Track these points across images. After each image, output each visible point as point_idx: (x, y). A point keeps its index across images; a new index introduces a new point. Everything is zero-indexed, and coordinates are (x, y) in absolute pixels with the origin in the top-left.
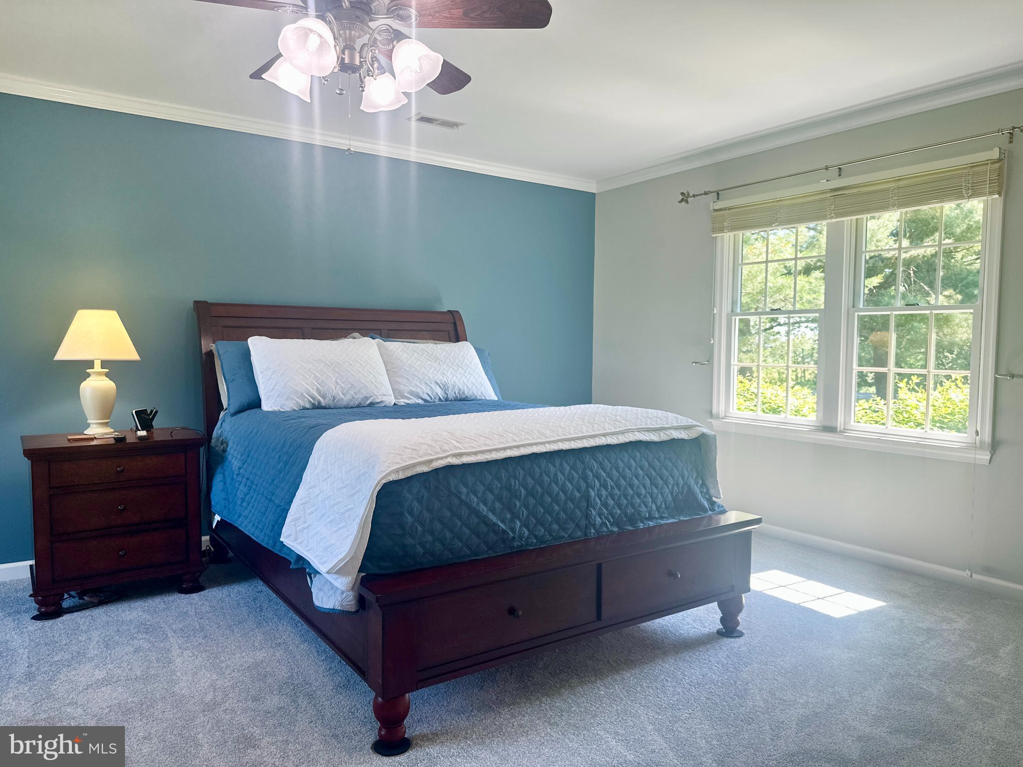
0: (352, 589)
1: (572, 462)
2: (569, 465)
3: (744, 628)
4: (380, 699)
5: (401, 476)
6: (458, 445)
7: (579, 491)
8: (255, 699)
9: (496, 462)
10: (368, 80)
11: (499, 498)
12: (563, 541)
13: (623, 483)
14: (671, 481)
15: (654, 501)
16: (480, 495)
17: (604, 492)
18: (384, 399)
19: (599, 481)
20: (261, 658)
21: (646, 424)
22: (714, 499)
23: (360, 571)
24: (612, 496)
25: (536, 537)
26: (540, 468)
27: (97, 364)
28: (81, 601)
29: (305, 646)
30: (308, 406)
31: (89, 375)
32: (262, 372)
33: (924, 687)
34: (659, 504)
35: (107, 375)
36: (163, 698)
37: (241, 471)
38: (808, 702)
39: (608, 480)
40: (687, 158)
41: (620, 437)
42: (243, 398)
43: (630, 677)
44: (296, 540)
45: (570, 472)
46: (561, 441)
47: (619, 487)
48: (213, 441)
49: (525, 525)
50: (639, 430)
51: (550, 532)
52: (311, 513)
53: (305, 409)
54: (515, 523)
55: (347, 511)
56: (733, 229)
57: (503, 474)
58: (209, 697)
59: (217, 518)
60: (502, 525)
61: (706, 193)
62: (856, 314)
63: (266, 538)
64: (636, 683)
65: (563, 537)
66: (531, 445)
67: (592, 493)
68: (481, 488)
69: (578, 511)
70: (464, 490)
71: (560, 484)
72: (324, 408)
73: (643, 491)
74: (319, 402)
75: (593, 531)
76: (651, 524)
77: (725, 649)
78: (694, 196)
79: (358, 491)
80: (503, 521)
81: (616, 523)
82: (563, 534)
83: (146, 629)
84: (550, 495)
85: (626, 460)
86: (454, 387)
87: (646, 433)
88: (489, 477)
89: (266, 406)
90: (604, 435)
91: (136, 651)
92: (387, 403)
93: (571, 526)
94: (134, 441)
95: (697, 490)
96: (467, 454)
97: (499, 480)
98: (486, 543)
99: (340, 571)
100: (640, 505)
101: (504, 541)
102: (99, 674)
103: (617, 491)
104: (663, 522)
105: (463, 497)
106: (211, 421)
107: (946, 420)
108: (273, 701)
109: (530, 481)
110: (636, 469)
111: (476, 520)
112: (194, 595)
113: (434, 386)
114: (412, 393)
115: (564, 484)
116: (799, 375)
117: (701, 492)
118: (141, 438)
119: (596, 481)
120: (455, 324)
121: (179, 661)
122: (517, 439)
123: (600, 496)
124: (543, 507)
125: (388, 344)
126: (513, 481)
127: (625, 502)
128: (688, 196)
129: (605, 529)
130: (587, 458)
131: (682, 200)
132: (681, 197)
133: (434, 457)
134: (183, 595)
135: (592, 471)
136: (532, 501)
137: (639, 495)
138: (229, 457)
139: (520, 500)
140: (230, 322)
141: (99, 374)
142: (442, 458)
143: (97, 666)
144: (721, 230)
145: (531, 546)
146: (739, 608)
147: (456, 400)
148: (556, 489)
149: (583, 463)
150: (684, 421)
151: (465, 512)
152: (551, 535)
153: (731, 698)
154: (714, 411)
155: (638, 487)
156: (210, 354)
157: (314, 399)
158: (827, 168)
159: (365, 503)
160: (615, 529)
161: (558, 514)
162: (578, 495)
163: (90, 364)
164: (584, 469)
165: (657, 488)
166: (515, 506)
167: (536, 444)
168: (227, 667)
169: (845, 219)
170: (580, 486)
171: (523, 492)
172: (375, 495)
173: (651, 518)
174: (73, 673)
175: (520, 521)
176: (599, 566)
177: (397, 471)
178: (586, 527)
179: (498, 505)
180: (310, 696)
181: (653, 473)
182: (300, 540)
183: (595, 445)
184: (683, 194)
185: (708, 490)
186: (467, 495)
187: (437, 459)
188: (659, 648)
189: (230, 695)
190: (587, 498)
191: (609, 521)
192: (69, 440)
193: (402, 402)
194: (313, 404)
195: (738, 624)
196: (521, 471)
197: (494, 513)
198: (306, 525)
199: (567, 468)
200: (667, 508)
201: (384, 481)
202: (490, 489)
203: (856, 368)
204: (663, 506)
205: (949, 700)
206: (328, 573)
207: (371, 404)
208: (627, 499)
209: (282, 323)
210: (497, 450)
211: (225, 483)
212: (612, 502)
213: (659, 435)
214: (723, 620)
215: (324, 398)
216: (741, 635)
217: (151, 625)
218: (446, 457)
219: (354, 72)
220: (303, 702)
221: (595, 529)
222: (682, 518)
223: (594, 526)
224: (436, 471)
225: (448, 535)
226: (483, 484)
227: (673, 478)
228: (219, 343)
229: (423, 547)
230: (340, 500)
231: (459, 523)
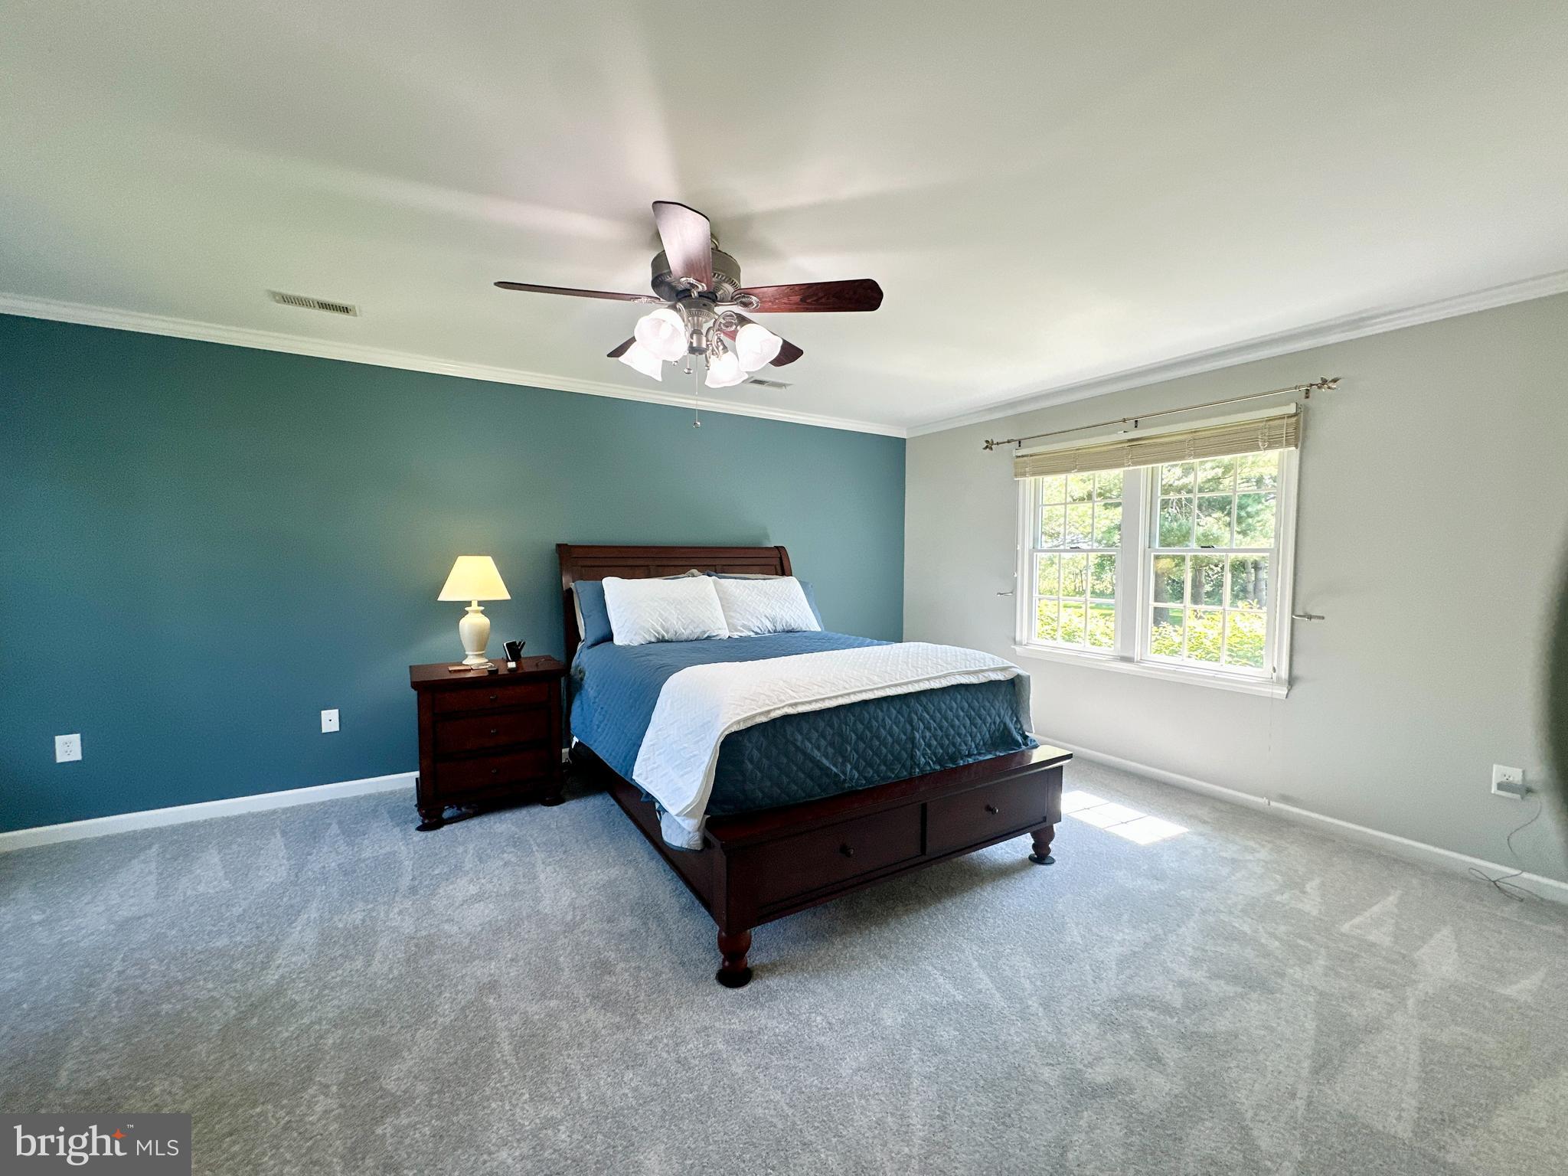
0: (699, 830)
1: (898, 707)
2: (895, 709)
3: (1055, 855)
4: (723, 934)
5: (742, 727)
6: (794, 694)
7: (905, 734)
8: (610, 920)
9: (829, 709)
10: (713, 359)
11: (832, 744)
12: (890, 781)
13: (945, 724)
14: (989, 720)
15: (973, 740)
16: (813, 741)
17: (928, 734)
18: (720, 632)
19: (924, 724)
20: (613, 877)
21: (966, 667)
22: (1027, 733)
23: (706, 813)
24: (935, 737)
25: (865, 778)
26: (869, 713)
27: (475, 604)
28: (459, 812)
29: (652, 864)
30: (653, 640)
31: (467, 613)
32: (614, 610)
33: (1237, 925)
34: (977, 742)
35: (482, 612)
36: (529, 916)
37: (597, 700)
38: (1125, 939)
39: (931, 722)
40: (991, 410)
41: (942, 681)
42: (599, 633)
43: (950, 905)
44: (646, 779)
45: (896, 717)
46: (889, 687)
47: (941, 728)
48: (572, 670)
49: (856, 767)
50: (960, 673)
51: (877, 772)
52: (660, 754)
53: (650, 643)
54: (846, 766)
55: (692, 757)
56: (1034, 474)
57: (835, 721)
58: (569, 917)
59: (576, 740)
60: (834, 769)
61: (1009, 442)
62: (1152, 554)
63: (619, 766)
64: (958, 913)
65: (890, 777)
66: (861, 692)
67: (917, 735)
68: (815, 735)
69: (903, 752)
70: (799, 738)
71: (888, 727)
72: (667, 641)
73: (963, 731)
74: (663, 637)
75: (917, 770)
76: (971, 761)
77: (1038, 877)
78: (998, 444)
79: (702, 739)
80: (835, 765)
81: (939, 761)
82: (889, 774)
83: (516, 842)
84: (878, 738)
85: (948, 702)
86: (782, 620)
87: (966, 676)
88: (822, 724)
89: (618, 640)
90: (928, 680)
91: (506, 864)
92: (721, 637)
93: (898, 767)
94: (506, 672)
95: (1011, 726)
96: (803, 703)
97: (832, 726)
98: (819, 786)
99: (689, 815)
100: (960, 745)
101: (835, 783)
102: (473, 890)
103: (939, 733)
104: (981, 758)
105: (799, 744)
106: (571, 651)
107: (1235, 649)
108: (627, 923)
109: (860, 727)
110: (957, 710)
111: (811, 765)
112: (555, 808)
113: (764, 620)
114: (744, 626)
115: (891, 728)
116: (1077, 586)
117: (1015, 728)
118: (511, 670)
119: (921, 724)
120: (781, 558)
121: (542, 876)
122: (847, 686)
123: (924, 738)
124: (872, 750)
125: (723, 581)
126: (844, 726)
127: (947, 742)
128: (993, 444)
129: (928, 768)
130: (913, 702)
131: (987, 447)
132: (986, 445)
133: (772, 708)
134: (546, 808)
135: (917, 714)
136: (862, 745)
137: (959, 735)
138: (586, 686)
139: (850, 744)
140: (588, 563)
141: (476, 612)
142: (779, 708)
143: (472, 881)
144: (1024, 474)
145: (860, 786)
146: (1051, 835)
147: (784, 631)
148: (883, 732)
149: (908, 707)
150: (1001, 662)
151: (800, 757)
152: (879, 776)
153: (1049, 932)
154: (1018, 639)
155: (959, 727)
156: (570, 591)
157: (658, 633)
158: (1124, 421)
159: (709, 752)
160: (938, 767)
161: (886, 756)
162: (904, 737)
163: (469, 604)
164: (910, 712)
165: (976, 727)
166: (847, 750)
167: (865, 691)
168: (585, 884)
169: (1142, 467)
170: (906, 729)
171: (854, 737)
172: (719, 745)
173: (970, 755)
174: (451, 887)
175: (851, 764)
176: (924, 806)
177: (738, 722)
178: (911, 767)
179: (830, 750)
180: (659, 919)
181: (973, 713)
182: (649, 780)
183: (919, 689)
184: (987, 442)
185: (1022, 726)
186: (803, 742)
187: (775, 709)
188: (976, 875)
189: (588, 916)
190: (912, 740)
191: (932, 761)
192: (450, 671)
193: (736, 635)
194: (658, 639)
195: (1049, 850)
196: (852, 718)
197: (827, 758)
198: (655, 766)
199: (894, 712)
200: (984, 744)
201: (727, 733)
202: (823, 735)
203: (1153, 604)
204: (981, 743)
205: (1263, 941)
206: (677, 815)
207: (709, 638)
208: (948, 739)
209: (630, 562)
210: (829, 698)
211: (583, 709)
212: (935, 743)
213: (978, 677)
214: (1034, 846)
215: (667, 633)
216: (1052, 861)
217: (518, 838)
218: (783, 707)
219: (700, 354)
220: (653, 926)
221: (919, 767)
222: (998, 753)
223: (919, 765)
224: (774, 720)
225: (785, 780)
226: (817, 732)
227: (990, 717)
228: (578, 582)
229: (763, 792)
230: (686, 745)
231: (795, 768)
